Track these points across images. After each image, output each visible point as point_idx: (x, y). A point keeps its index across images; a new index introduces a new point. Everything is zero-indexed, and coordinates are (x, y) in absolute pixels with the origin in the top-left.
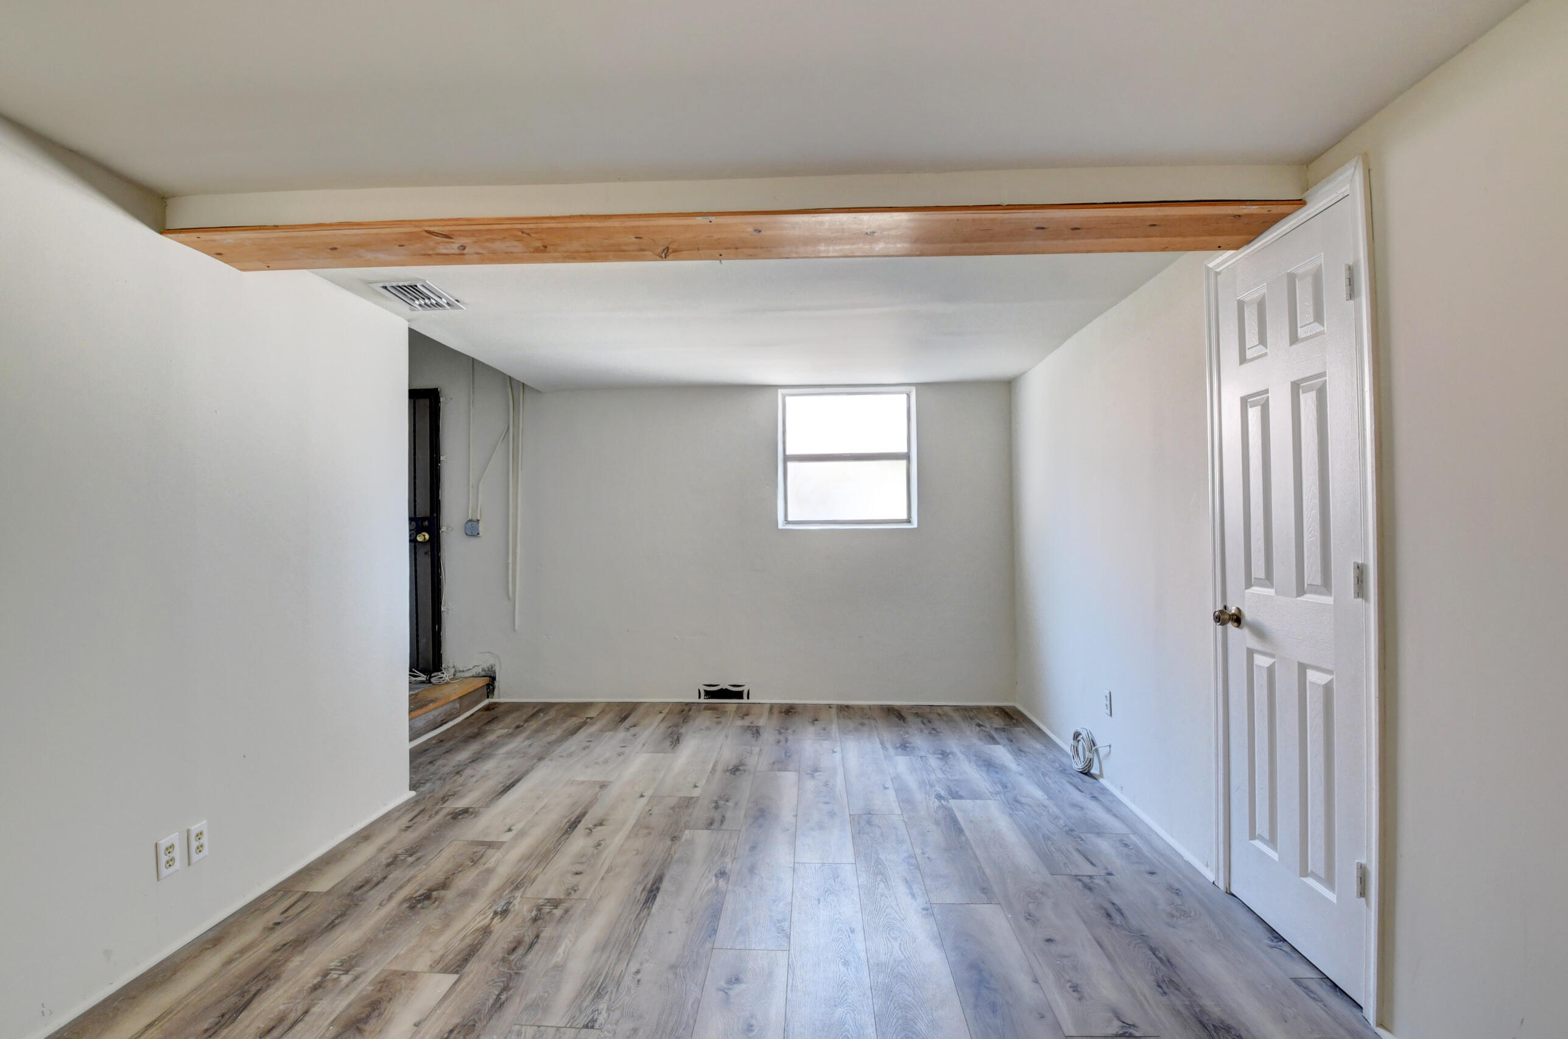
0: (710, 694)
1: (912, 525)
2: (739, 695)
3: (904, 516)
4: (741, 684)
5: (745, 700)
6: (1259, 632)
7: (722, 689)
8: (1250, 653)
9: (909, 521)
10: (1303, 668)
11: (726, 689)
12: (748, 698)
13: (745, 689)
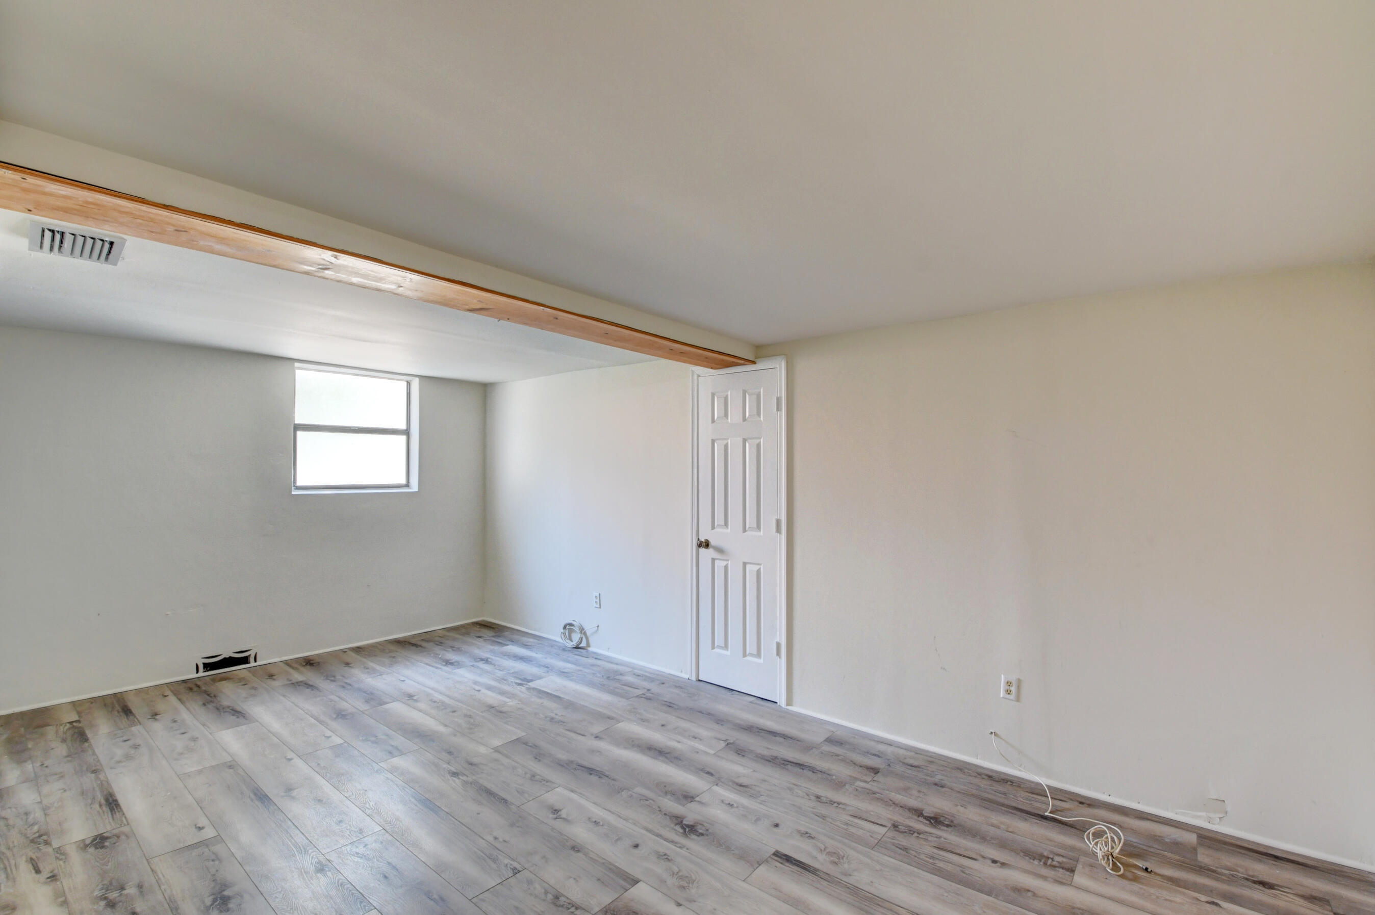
0: (208, 667)
1: (411, 489)
2: (245, 660)
3: (403, 481)
4: (247, 649)
5: (252, 664)
6: (720, 550)
7: (225, 658)
8: (713, 560)
9: (407, 485)
10: (745, 564)
11: (230, 657)
12: (255, 661)
13: (252, 653)
